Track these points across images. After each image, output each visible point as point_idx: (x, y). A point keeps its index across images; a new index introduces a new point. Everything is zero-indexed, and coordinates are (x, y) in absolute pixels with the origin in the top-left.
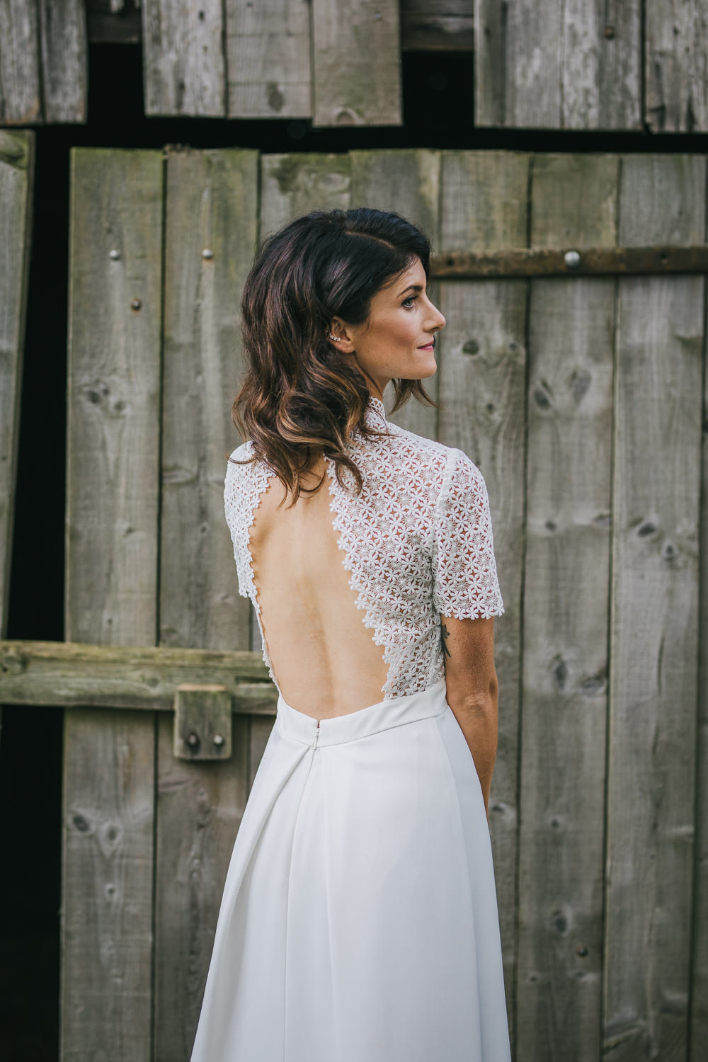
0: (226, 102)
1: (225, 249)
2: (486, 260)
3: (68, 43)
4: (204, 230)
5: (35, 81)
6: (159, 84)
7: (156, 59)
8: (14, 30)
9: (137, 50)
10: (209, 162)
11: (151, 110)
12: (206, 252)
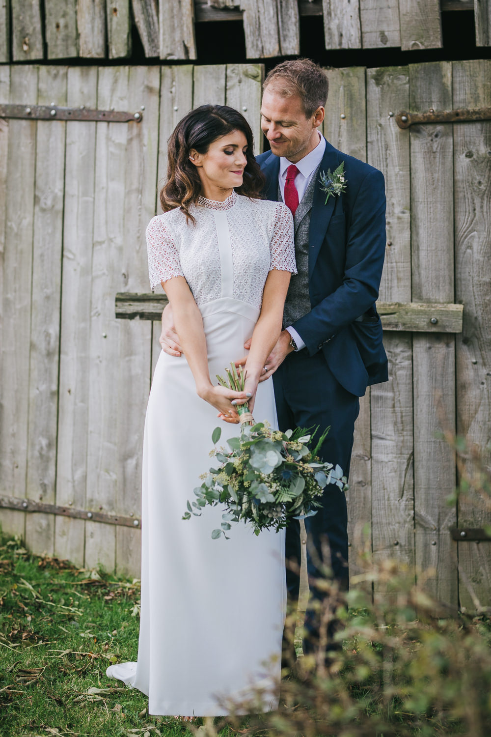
0: (361, 41)
1: (351, 114)
2: (475, 112)
3: (290, 17)
4: (341, 105)
5: (277, 36)
6: (330, 34)
7: (329, 23)
8: (266, 13)
9: (321, 18)
10: (342, 73)
11: (328, 47)
12: (343, 116)
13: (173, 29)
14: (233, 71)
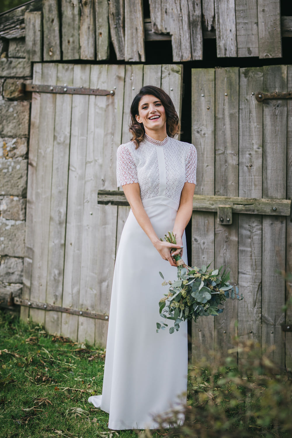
0: (237, 53)
1: (231, 93)
3: (198, 39)
4: (225, 89)
5: (190, 50)
6: (220, 49)
7: (219, 42)
8: (185, 36)
9: (215, 40)
10: (226, 71)
11: (218, 56)
12: (226, 94)
13: (132, 44)
14: (165, 68)
